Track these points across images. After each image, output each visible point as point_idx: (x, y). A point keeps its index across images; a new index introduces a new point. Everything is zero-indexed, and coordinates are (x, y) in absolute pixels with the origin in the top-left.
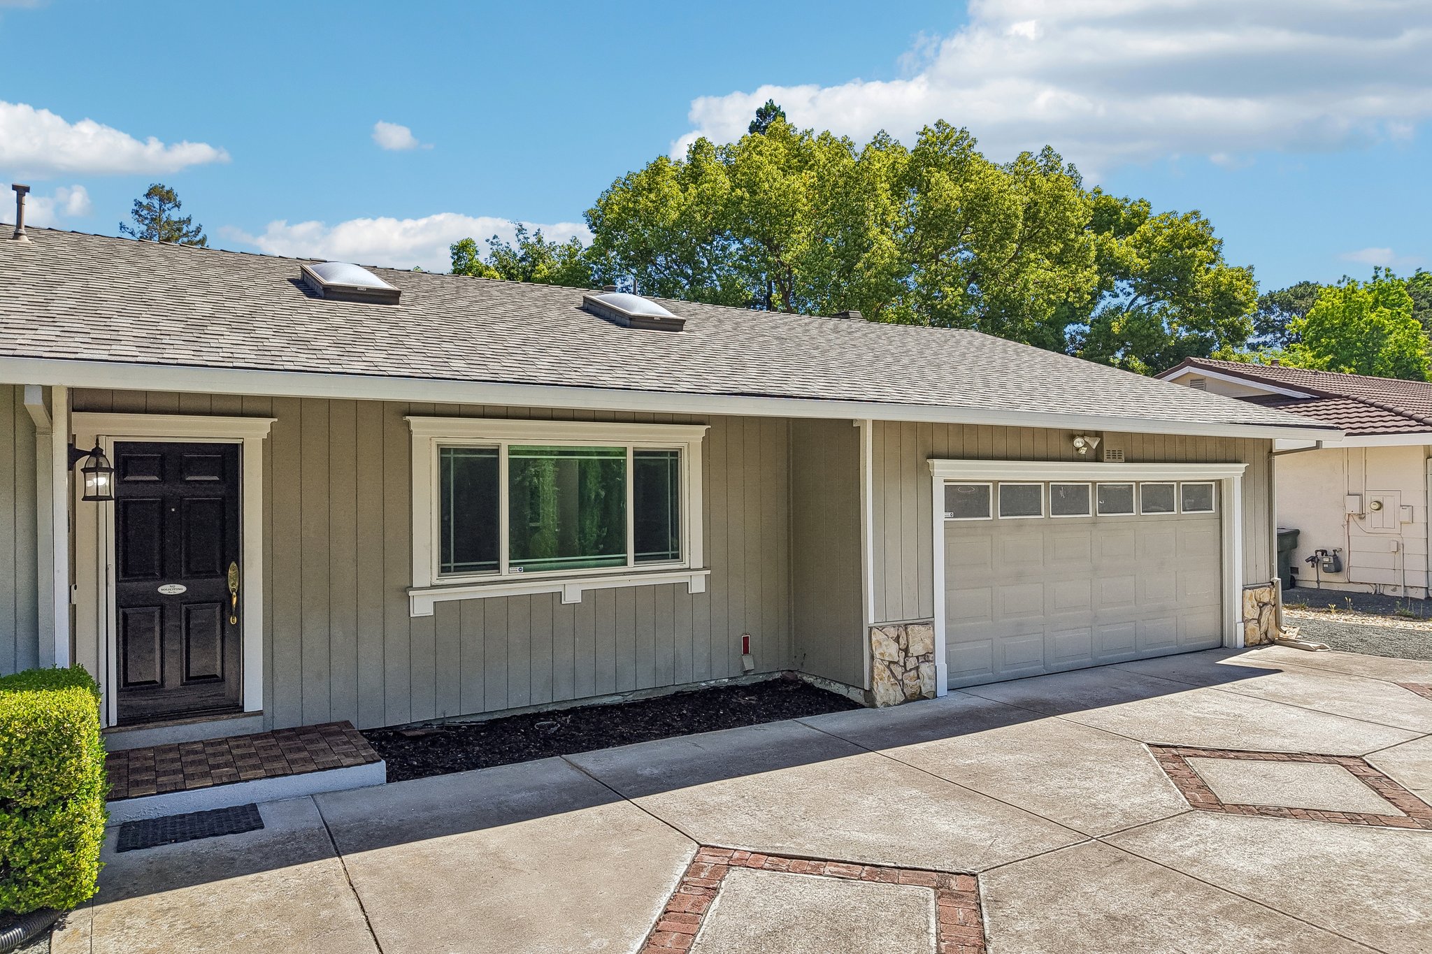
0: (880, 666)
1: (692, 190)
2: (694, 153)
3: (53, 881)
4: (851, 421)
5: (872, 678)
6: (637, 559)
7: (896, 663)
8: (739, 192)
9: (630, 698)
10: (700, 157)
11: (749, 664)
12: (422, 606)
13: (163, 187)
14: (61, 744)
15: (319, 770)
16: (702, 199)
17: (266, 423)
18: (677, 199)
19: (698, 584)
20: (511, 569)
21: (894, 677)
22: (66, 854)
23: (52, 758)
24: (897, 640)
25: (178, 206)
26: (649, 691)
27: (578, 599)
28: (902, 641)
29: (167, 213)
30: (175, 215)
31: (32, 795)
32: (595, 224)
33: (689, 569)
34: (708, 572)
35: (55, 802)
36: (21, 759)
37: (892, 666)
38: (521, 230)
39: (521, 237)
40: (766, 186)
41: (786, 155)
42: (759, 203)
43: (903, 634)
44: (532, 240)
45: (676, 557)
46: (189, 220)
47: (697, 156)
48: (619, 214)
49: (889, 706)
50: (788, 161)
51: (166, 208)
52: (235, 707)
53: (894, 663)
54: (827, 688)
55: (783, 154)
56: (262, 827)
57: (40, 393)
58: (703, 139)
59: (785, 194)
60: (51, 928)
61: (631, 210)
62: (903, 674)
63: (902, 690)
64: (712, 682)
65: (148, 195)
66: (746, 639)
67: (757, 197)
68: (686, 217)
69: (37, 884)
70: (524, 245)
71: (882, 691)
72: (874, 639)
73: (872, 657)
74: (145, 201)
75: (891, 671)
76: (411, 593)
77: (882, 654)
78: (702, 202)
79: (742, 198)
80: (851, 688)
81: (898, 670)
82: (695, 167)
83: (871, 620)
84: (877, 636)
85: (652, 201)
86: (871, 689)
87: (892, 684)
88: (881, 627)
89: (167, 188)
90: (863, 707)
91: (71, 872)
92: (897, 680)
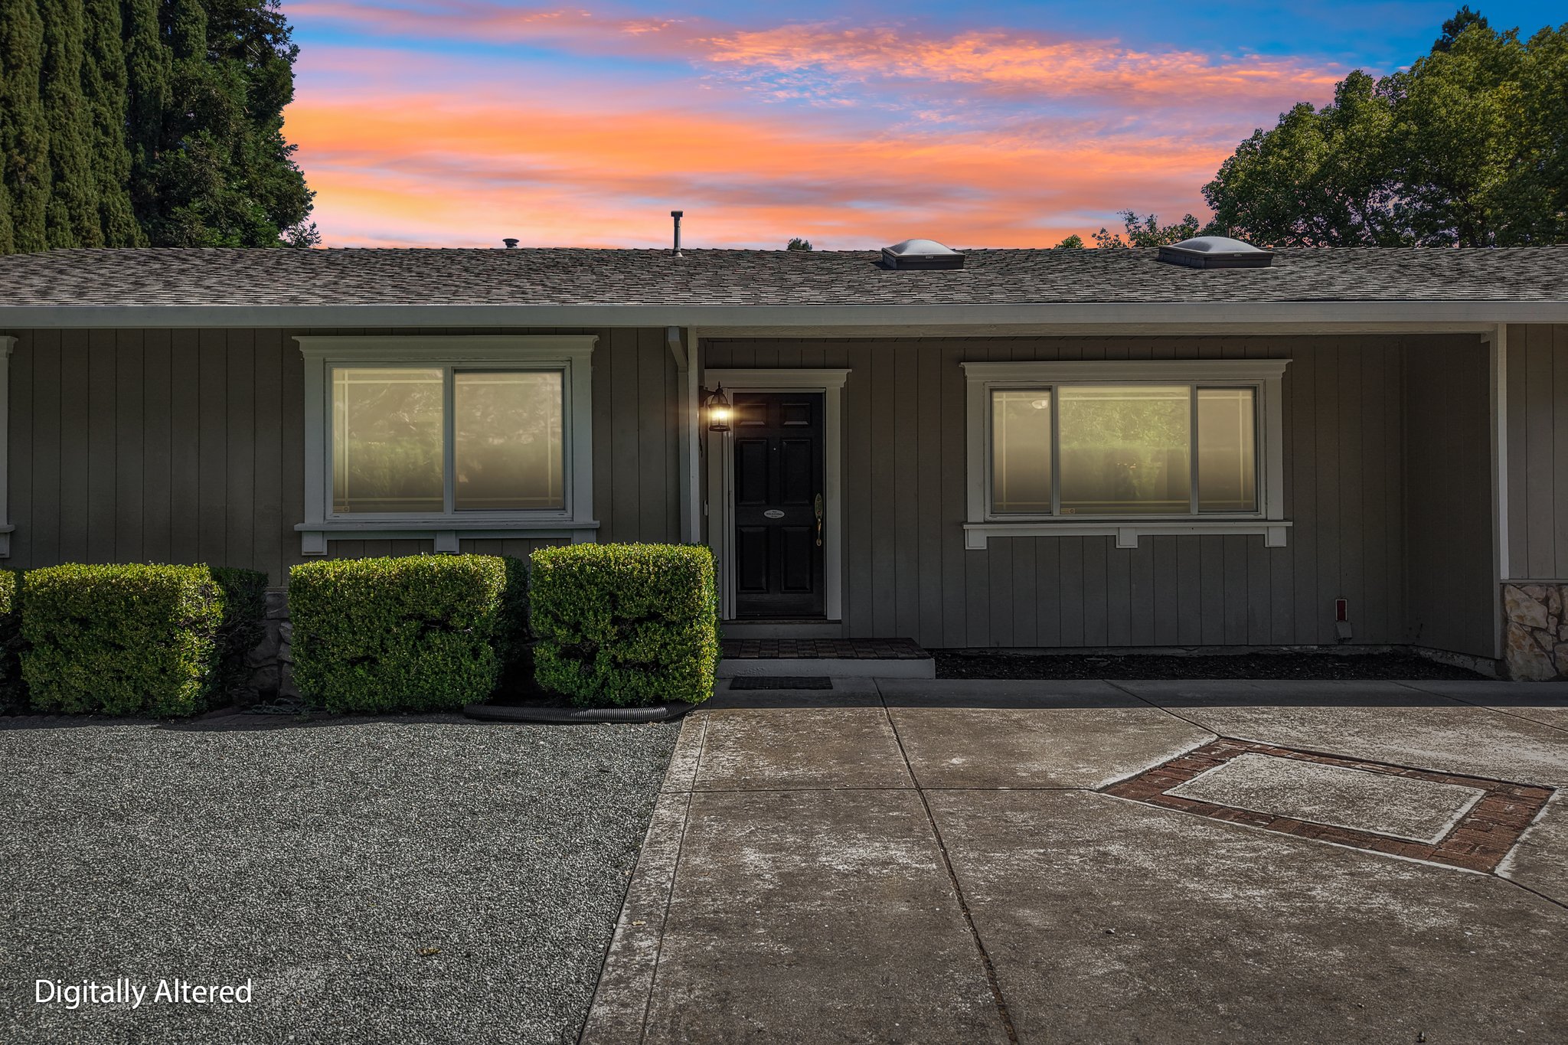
0: (1517, 632)
1: (1340, 136)
2: (1344, 92)
3: (684, 678)
4: (1478, 336)
5: (1505, 646)
6: (1201, 506)
7: (1545, 630)
8: (1403, 126)
9: (1195, 653)
10: (1354, 95)
11: (1344, 630)
12: (976, 540)
14: (689, 578)
15: (879, 658)
16: (1350, 144)
17: (844, 373)
18: (1316, 149)
19: (1277, 538)
20: (1063, 510)
21: (1541, 647)
22: (692, 660)
23: (683, 587)
24: (1545, 601)
26: (1217, 648)
27: (1133, 543)
28: (1554, 604)
31: (672, 613)
32: (1217, 199)
33: (1266, 520)
34: (1290, 524)
35: (685, 620)
36: (665, 585)
37: (1539, 635)
38: (1131, 219)
39: (1131, 227)
40: (1443, 111)
41: (1476, 69)
42: (1431, 135)
43: (1556, 596)
44: (1145, 228)
47: (1349, 95)
48: (1245, 181)
49: (1531, 680)
50: (1479, 76)
52: (820, 616)
53: (1540, 629)
54: (1450, 662)
55: (1472, 69)
56: (831, 688)
57: (678, 332)
58: (1357, 73)
59: (1470, 117)
60: (683, 715)
61: (1260, 173)
62: (1554, 645)
63: (1553, 665)
64: (1297, 648)
66: (1341, 606)
67: (1430, 129)
68: (1329, 166)
69: (674, 678)
70: (1134, 236)
71: (1521, 662)
72: (1508, 598)
73: (1506, 620)
75: (1536, 640)
76: (965, 527)
77: (1521, 617)
78: (1351, 148)
79: (1408, 133)
80: (1478, 660)
81: (1547, 640)
82: (1345, 109)
83: (1505, 574)
84: (1512, 595)
85: (1286, 159)
86: (1504, 659)
87: (1536, 656)
88: (1519, 584)
90: (1492, 679)
91: (695, 674)
92: (1545, 651)
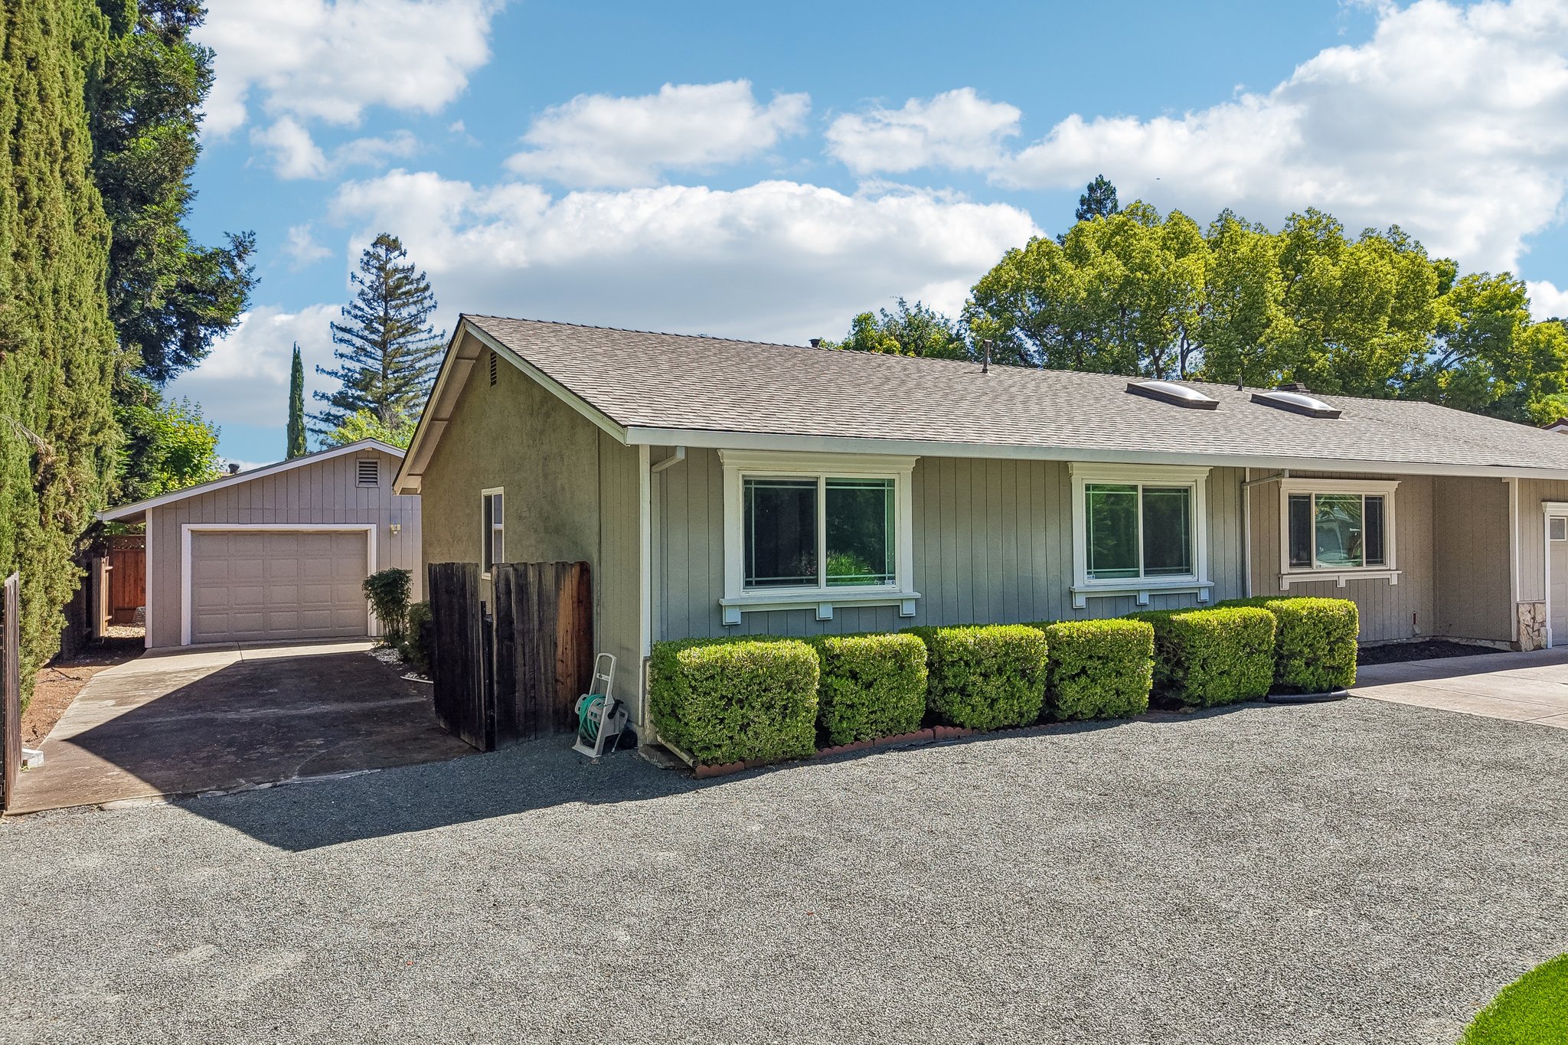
0: (1522, 627)
4: (1500, 479)
5: (1519, 634)
6: (1367, 563)
7: (1530, 626)
13: (389, 236)
19: (1393, 580)
21: (1529, 634)
25: (404, 254)
27: (1344, 585)
28: (1532, 613)
29: (393, 261)
30: (401, 262)
33: (1390, 570)
34: (1398, 572)
37: (1528, 629)
38: (902, 303)
43: (1532, 609)
45: (1382, 562)
46: (413, 267)
51: (392, 257)
62: (1533, 633)
63: (1533, 642)
64: (1399, 640)
65: (374, 245)
66: (1415, 615)
71: (1524, 642)
72: (1519, 610)
73: (1519, 622)
74: (371, 250)
76: (1280, 577)
77: (1523, 620)
81: (1530, 631)
83: (1518, 599)
84: (1521, 609)
86: (1518, 640)
87: (1528, 639)
88: (1522, 603)
89: (392, 238)
90: (1510, 651)
